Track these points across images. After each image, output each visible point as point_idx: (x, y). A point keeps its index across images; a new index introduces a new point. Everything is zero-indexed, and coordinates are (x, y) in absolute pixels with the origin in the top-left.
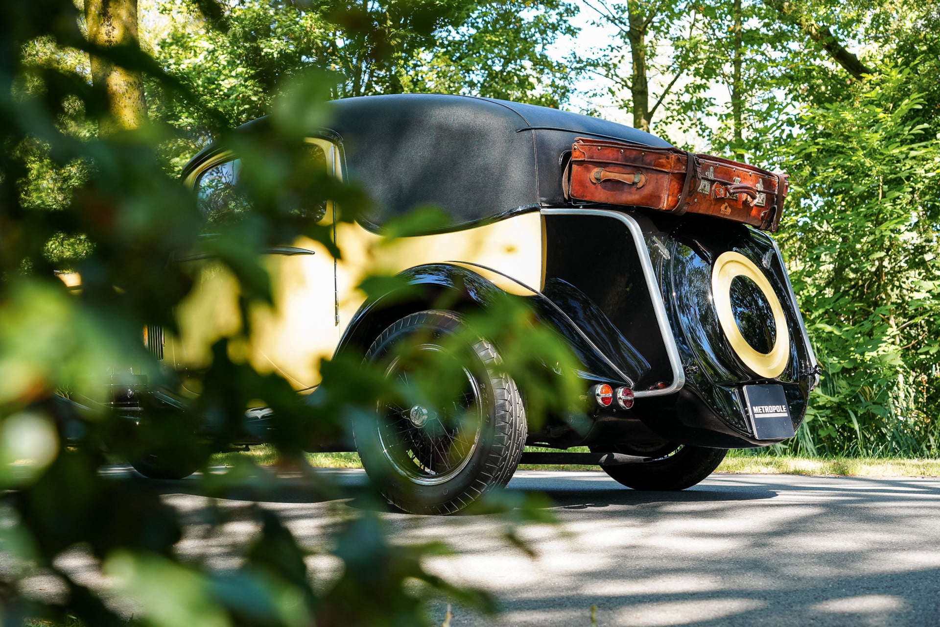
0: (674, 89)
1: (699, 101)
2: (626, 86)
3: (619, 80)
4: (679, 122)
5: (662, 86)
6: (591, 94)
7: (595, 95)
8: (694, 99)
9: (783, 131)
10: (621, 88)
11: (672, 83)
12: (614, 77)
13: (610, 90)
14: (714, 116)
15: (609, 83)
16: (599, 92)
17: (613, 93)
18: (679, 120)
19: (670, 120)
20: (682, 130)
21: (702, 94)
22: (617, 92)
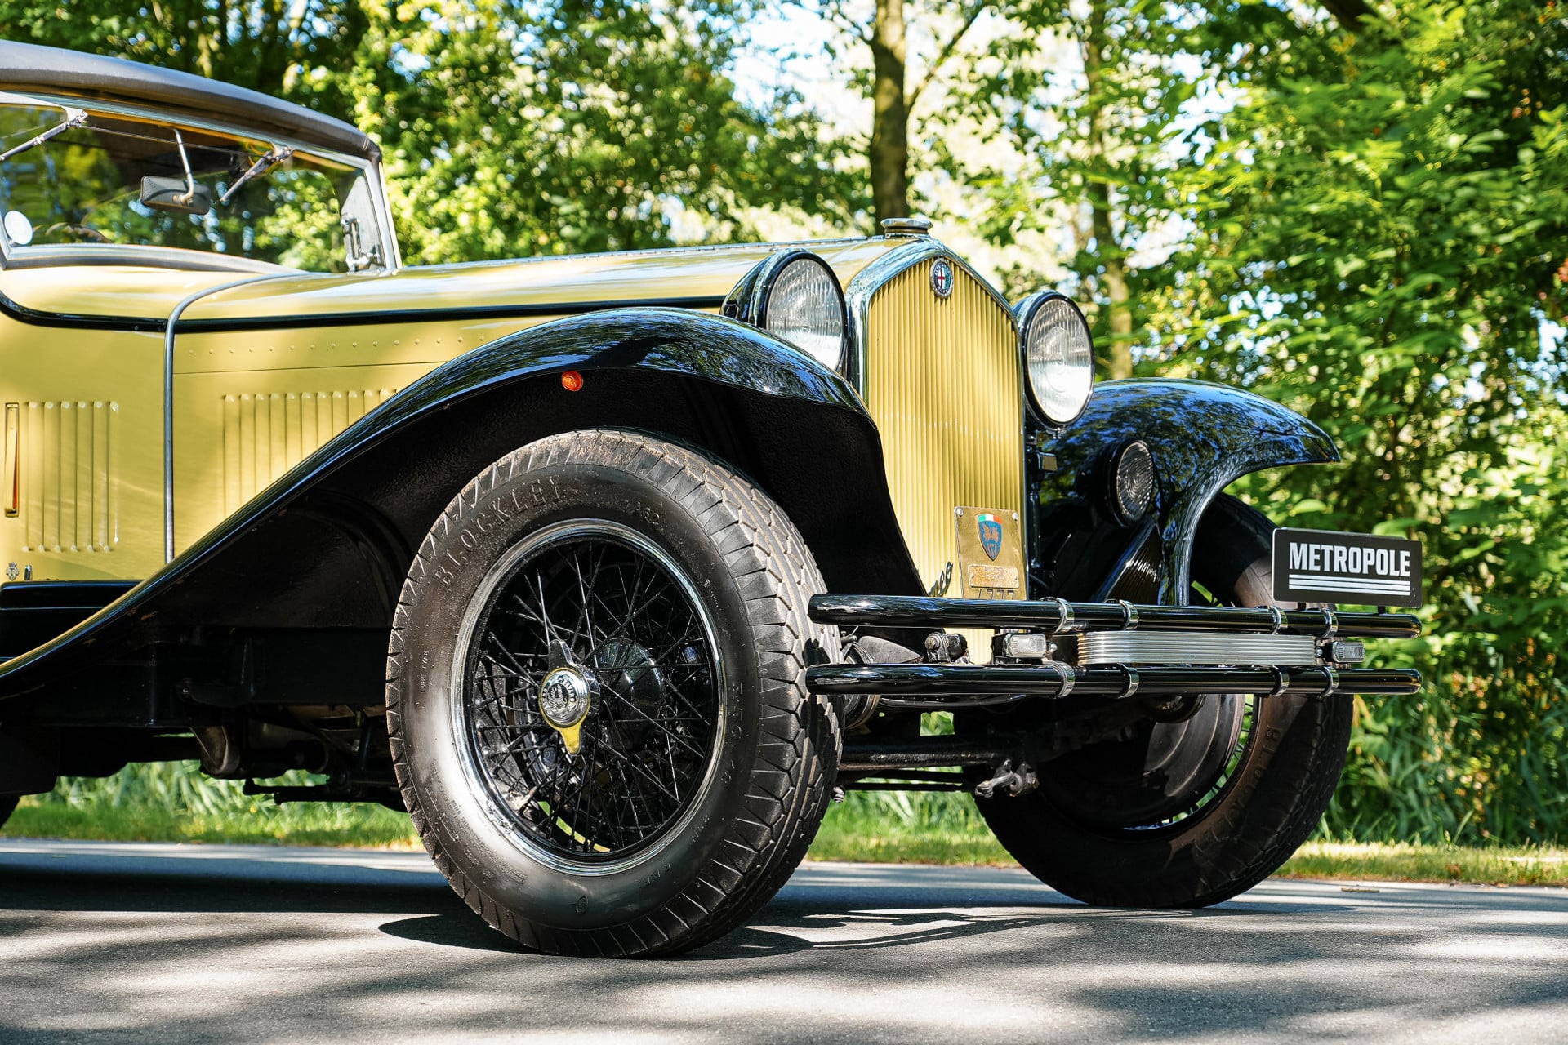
0: (963, 45)
1: (1019, 76)
2: (862, 37)
3: (846, 25)
4: (973, 119)
5: (937, 38)
6: (784, 53)
7: (793, 56)
8: (1008, 74)
9: (1196, 147)
10: (850, 45)
11: (961, 33)
12: (838, 18)
13: (827, 46)
14: (1050, 112)
15: (826, 31)
16: (801, 50)
17: (832, 52)
18: (973, 114)
19: (954, 113)
20: (979, 138)
21: (1029, 63)
22: (840, 51)
